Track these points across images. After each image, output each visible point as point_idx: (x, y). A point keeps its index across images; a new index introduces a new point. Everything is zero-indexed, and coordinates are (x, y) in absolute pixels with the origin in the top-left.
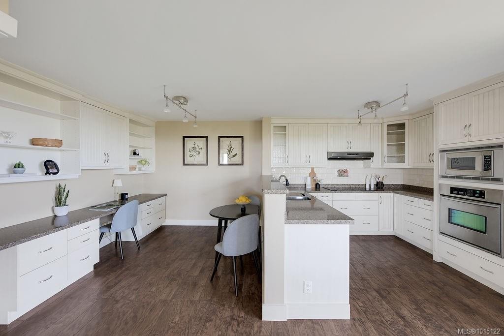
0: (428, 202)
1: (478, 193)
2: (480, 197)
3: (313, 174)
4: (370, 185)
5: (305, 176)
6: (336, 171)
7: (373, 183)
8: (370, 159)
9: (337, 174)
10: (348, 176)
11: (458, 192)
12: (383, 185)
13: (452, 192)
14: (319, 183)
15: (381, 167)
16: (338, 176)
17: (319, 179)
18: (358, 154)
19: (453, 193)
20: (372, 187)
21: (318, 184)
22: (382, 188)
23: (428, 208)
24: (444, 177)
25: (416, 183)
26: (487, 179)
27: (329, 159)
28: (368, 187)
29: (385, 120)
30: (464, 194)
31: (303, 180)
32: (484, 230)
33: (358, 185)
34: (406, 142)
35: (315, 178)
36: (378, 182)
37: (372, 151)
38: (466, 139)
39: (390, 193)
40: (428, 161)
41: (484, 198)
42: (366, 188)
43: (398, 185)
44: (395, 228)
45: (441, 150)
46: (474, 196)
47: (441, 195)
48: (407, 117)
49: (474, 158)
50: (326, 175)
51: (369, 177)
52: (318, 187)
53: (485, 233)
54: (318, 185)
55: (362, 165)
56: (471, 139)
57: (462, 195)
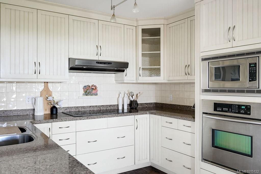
0: (188, 123)
1: (243, 109)
2: (246, 113)
3: (46, 93)
4: (123, 105)
5: (33, 95)
6: (82, 86)
7: (127, 102)
8: (123, 71)
9: (82, 92)
10: (96, 95)
11: (222, 109)
12: (137, 104)
13: (215, 109)
14: (57, 106)
15: (135, 82)
16: (83, 94)
17: (56, 99)
18: (109, 63)
19: (217, 111)
20: (126, 108)
21: (54, 107)
22: (136, 109)
23: (189, 129)
24: (206, 91)
25: (169, 100)
26: (253, 92)
27: (72, 69)
28: (120, 108)
29: (140, 23)
30: (229, 111)
31: (30, 102)
32: (250, 154)
33: (110, 106)
34: (162, 52)
35: (50, 98)
36: (131, 101)
37: (126, 61)
38: (230, 45)
39: (146, 114)
40: (184, 74)
41: (250, 114)
42: (118, 109)
43: (152, 103)
44: (151, 158)
45: (204, 58)
46: (239, 113)
47: (203, 113)
48: (162, 22)
49: (238, 67)
50: (67, 94)
51: (122, 96)
52: (54, 112)
53: (251, 156)
54: (55, 109)
55: (114, 79)
56: (235, 44)
57: (226, 112)
